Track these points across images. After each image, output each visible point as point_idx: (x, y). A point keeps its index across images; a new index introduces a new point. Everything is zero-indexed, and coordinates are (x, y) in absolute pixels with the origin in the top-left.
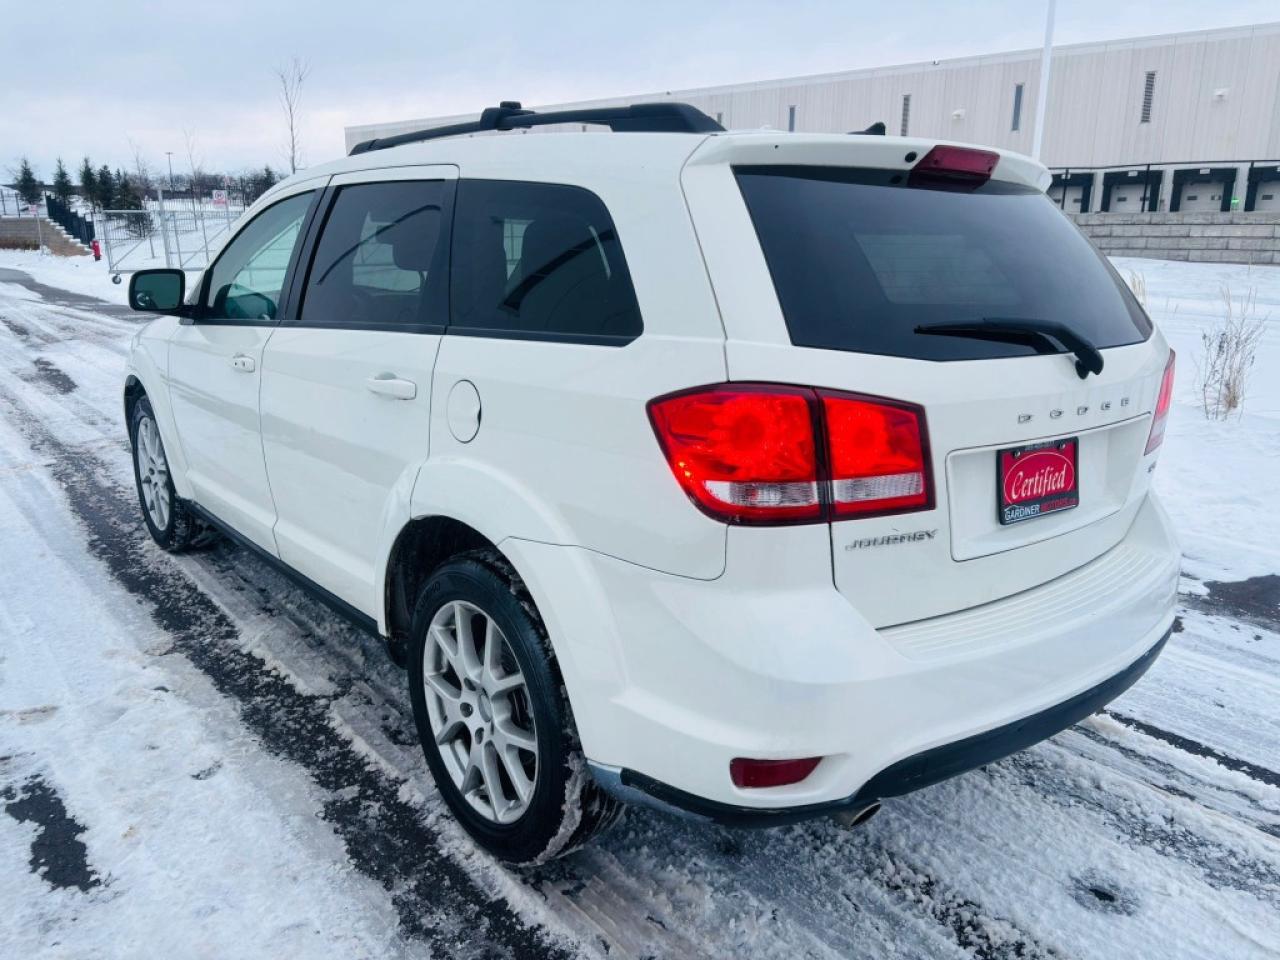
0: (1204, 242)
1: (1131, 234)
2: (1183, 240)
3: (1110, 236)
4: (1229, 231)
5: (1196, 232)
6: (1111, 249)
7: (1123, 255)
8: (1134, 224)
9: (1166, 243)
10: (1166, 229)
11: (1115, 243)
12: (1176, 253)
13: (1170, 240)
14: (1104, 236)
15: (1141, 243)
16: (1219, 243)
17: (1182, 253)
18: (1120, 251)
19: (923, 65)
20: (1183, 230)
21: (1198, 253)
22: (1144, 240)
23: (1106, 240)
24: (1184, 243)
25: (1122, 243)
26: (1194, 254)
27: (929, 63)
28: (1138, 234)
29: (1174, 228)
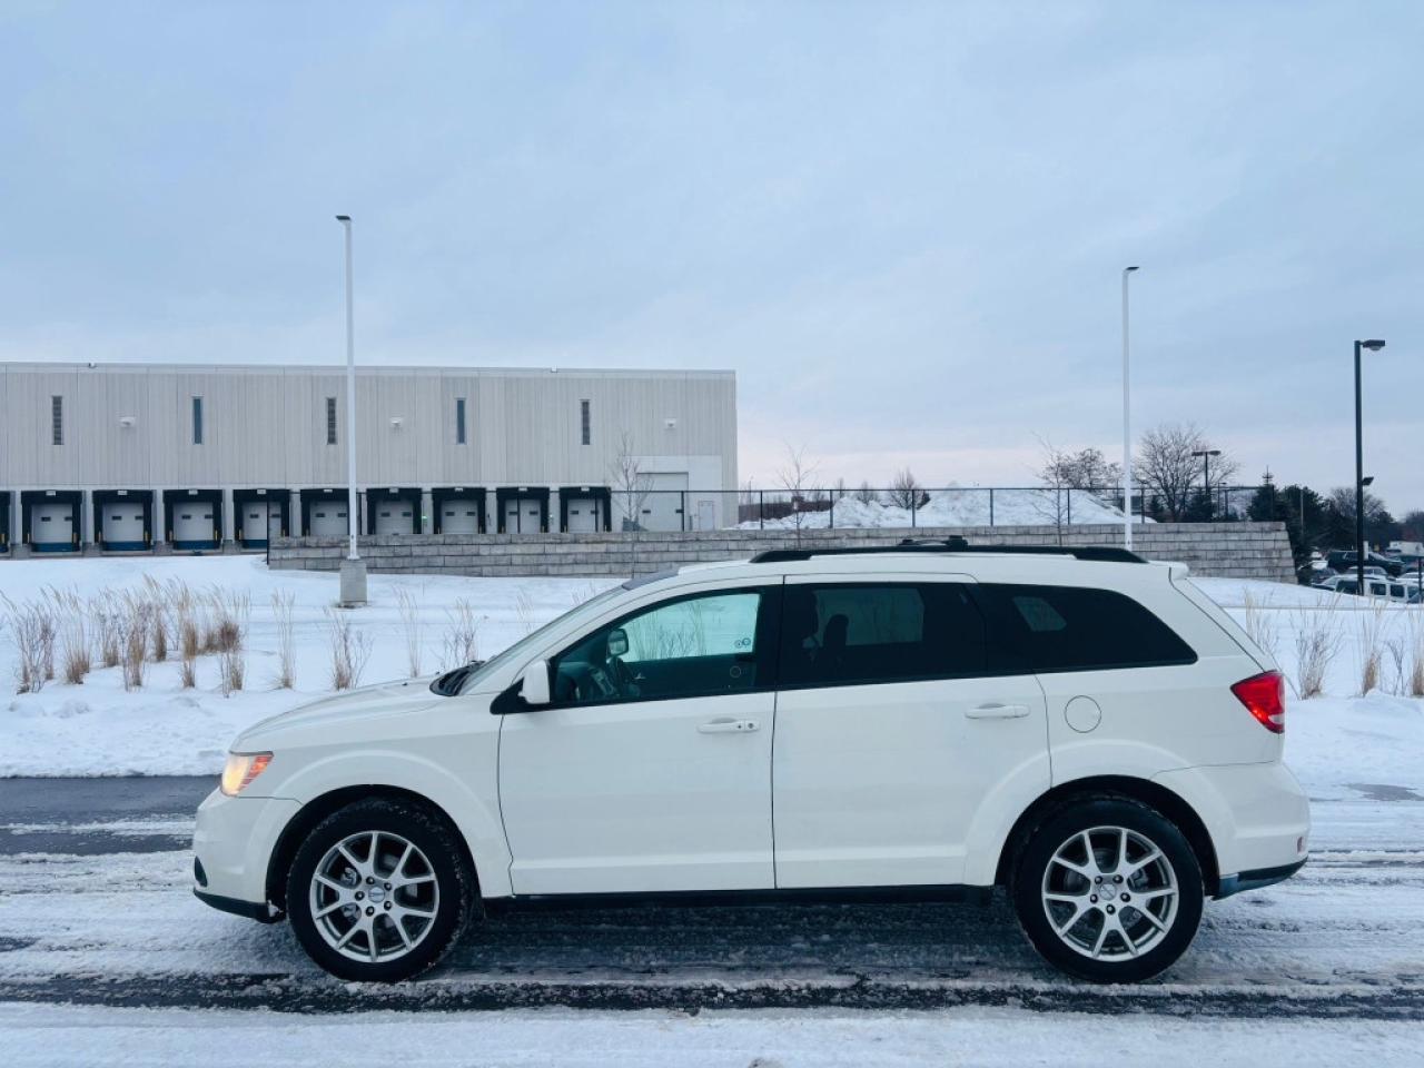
0: (493, 559)
1: (430, 554)
2: (474, 558)
3: (411, 556)
4: (511, 549)
5: (484, 551)
6: (414, 567)
7: (425, 573)
8: (430, 545)
9: (461, 561)
10: (459, 548)
11: (416, 562)
12: (469, 569)
13: (464, 559)
14: (406, 556)
15: (440, 561)
16: (505, 560)
17: (476, 569)
18: (422, 570)
19: (77, 365)
20: (474, 549)
21: (490, 569)
22: (442, 558)
23: (407, 560)
24: (476, 560)
25: (423, 562)
26: (486, 570)
27: (83, 365)
28: (435, 553)
29: (465, 547)
